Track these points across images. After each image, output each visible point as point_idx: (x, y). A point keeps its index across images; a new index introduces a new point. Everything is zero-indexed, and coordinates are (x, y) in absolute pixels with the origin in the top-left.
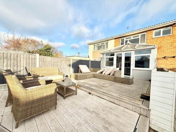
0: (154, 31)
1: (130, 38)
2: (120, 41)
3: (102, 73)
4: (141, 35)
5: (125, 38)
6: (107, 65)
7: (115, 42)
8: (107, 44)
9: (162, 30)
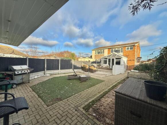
0: (126, 47)
1: (116, 49)
2: (111, 50)
3: (102, 67)
4: (121, 49)
5: (113, 49)
6: (104, 64)
7: (108, 51)
8: (104, 51)
9: (129, 47)
